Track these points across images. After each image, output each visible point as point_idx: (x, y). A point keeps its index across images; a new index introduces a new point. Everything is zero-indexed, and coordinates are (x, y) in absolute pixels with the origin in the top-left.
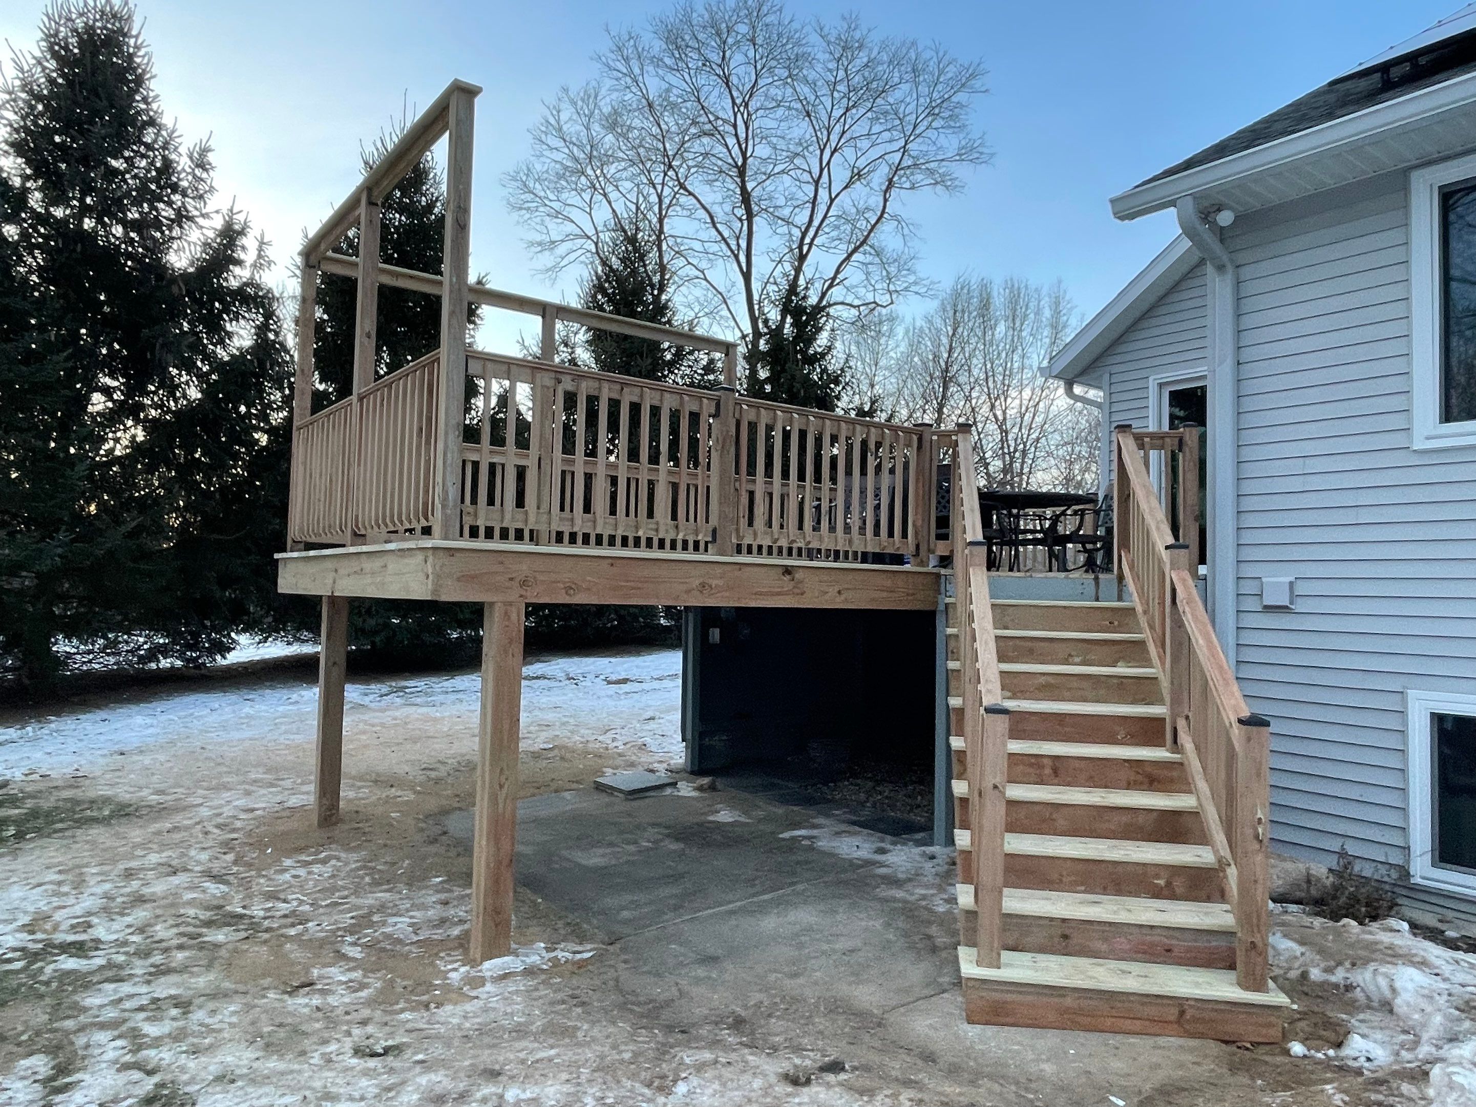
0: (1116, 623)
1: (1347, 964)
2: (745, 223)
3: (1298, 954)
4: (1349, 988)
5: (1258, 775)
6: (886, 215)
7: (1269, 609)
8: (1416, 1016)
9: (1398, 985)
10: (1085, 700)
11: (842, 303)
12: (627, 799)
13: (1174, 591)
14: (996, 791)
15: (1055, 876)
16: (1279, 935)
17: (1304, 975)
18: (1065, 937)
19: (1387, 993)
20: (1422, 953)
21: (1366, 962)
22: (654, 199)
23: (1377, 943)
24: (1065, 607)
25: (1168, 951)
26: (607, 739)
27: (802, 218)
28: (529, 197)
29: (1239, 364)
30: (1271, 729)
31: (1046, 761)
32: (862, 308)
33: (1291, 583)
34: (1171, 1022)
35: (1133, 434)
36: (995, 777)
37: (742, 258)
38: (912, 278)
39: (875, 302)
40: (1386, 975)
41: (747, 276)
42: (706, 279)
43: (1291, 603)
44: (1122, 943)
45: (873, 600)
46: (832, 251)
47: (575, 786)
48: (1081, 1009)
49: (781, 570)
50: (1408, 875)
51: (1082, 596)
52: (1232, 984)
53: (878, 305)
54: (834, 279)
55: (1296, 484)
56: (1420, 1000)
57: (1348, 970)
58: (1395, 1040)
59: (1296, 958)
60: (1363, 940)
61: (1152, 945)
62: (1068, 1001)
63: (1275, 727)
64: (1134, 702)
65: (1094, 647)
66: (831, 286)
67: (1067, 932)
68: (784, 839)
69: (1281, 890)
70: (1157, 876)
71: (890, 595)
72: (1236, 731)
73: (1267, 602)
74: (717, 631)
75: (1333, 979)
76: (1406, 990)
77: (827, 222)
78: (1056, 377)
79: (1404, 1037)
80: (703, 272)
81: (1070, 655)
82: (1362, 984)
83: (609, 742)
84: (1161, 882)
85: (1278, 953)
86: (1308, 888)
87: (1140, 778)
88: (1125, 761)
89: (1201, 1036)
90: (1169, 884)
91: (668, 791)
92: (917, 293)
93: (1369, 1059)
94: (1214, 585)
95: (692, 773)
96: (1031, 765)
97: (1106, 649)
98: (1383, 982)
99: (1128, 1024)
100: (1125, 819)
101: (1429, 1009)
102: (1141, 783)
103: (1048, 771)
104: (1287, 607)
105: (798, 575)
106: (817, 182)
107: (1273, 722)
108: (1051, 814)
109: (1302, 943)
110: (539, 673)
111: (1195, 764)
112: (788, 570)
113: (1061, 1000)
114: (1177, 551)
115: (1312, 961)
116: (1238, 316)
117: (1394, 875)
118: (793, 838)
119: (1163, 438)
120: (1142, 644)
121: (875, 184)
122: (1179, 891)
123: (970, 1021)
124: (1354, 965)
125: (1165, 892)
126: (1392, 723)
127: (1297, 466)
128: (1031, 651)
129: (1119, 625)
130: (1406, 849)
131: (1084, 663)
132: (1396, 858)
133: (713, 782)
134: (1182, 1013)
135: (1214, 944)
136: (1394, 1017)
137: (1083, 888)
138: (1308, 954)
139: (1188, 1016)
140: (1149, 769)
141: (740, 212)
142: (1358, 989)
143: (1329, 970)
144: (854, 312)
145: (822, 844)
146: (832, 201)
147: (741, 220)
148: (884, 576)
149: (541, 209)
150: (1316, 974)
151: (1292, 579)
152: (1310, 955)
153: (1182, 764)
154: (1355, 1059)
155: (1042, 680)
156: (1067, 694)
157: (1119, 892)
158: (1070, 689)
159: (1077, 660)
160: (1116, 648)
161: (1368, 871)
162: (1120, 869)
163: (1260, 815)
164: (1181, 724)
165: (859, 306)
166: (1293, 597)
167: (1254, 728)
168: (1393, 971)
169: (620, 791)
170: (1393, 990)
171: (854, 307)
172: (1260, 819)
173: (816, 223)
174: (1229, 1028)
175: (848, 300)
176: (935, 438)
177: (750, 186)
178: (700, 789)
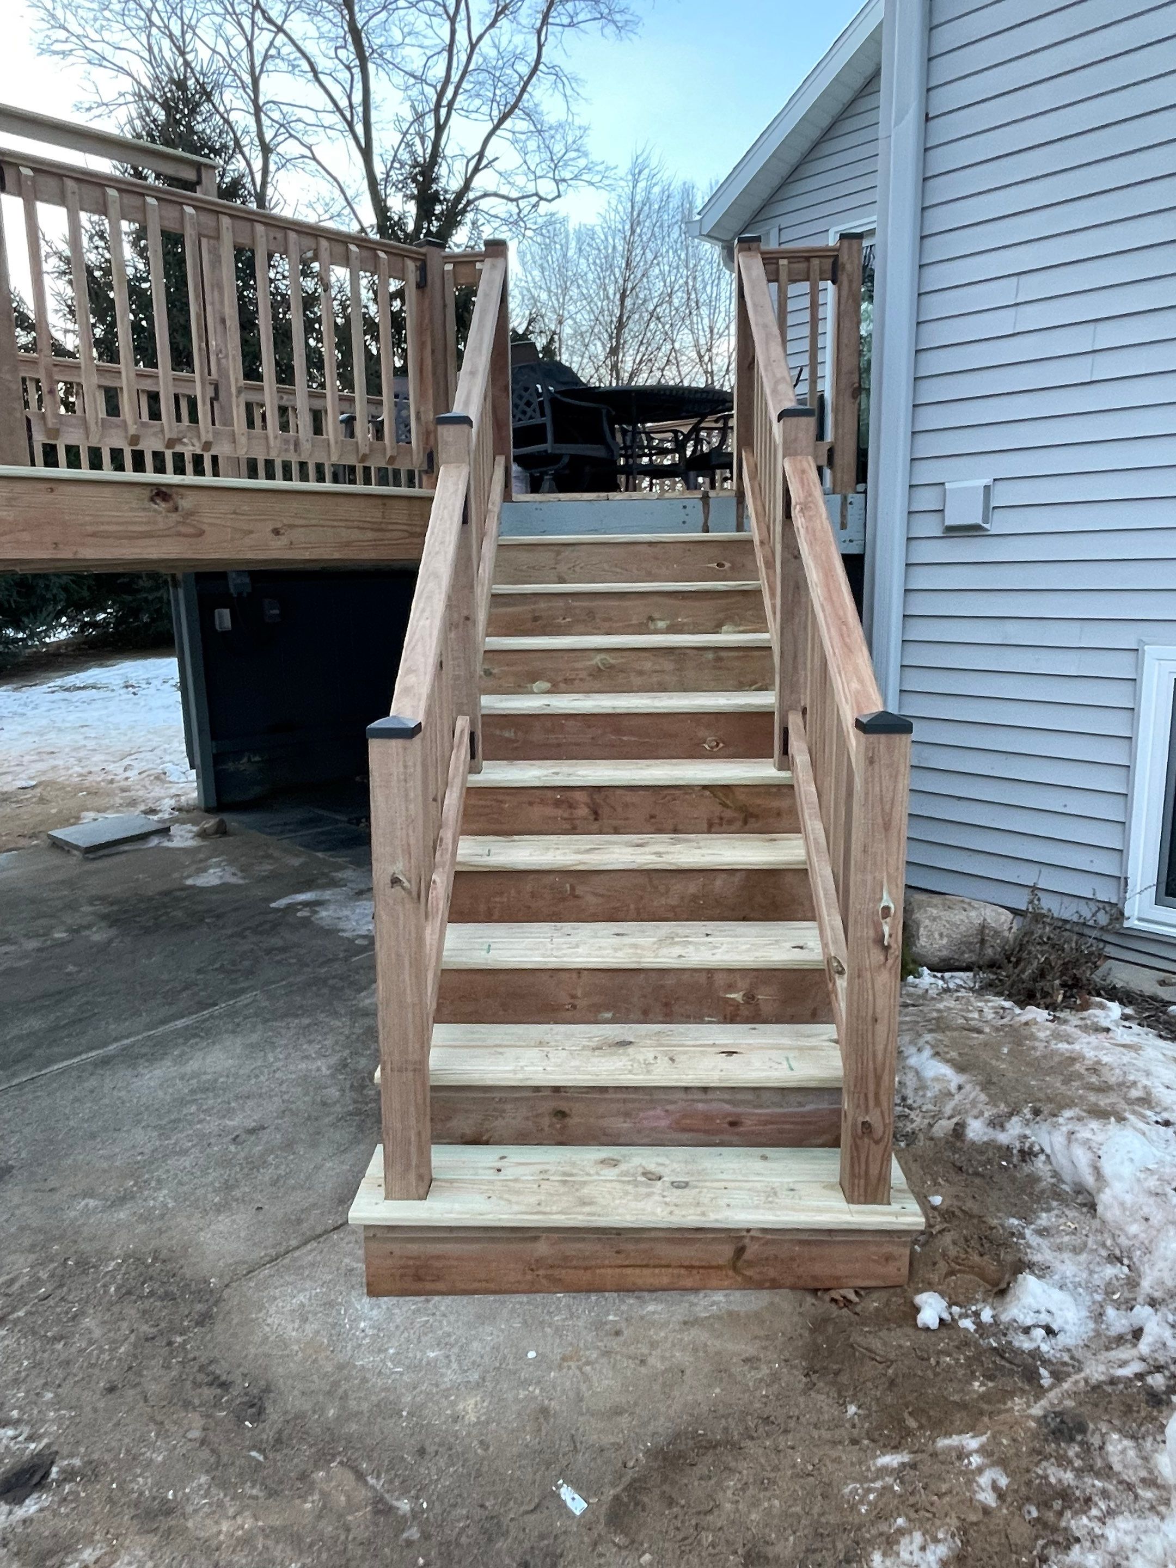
0: (727, 565)
1: (1027, 1111)
2: (356, 71)
3: (953, 1087)
4: (1027, 1154)
5: (887, 827)
6: (541, 67)
7: (953, 531)
8: (1134, 1229)
9: (1107, 1168)
10: (663, 688)
11: (496, 195)
12: (87, 859)
13: (787, 492)
14: (398, 888)
15: (565, 999)
16: (927, 1052)
17: (959, 1131)
18: (561, 1114)
19: (1089, 1180)
20: (1145, 1082)
21: (1059, 1104)
22: (240, 43)
23: (1072, 1060)
24: (650, 544)
25: (733, 1124)
26: (116, 769)
27: (438, 71)
28: (62, 35)
29: (927, 119)
30: (914, 736)
31: (579, 796)
32: (522, 203)
33: (987, 488)
34: (719, 1267)
35: (762, 253)
36: (394, 862)
37: (359, 129)
38: (582, 162)
39: (537, 194)
40: (1087, 1144)
41: (367, 153)
42: (314, 159)
43: (986, 520)
44: (657, 1118)
45: (348, 544)
46: (474, 116)
47: (23, 842)
48: (566, 1258)
49: (147, 493)
50: (1121, 916)
51: (684, 525)
52: (829, 1187)
53: (541, 198)
54: (481, 155)
55: (1004, 323)
56: (1143, 1199)
57: (1027, 1123)
58: (1096, 1280)
59: (950, 1095)
60: (1053, 1053)
61: (708, 1117)
62: (542, 1248)
63: (920, 732)
64: (740, 686)
65: (689, 603)
66: (476, 170)
67: (564, 1106)
68: (277, 910)
69: (945, 953)
70: (731, 987)
71: (379, 535)
72: (854, 739)
73: (949, 522)
74: (226, 612)
75: (1003, 1138)
76: (1120, 1178)
77: (468, 77)
78: (709, 236)
79: (1110, 1271)
80: (310, 148)
81: (651, 619)
82: (1048, 1151)
83: (121, 770)
84: (737, 996)
85: (922, 1086)
86: (981, 949)
87: (728, 814)
88: (705, 787)
89: (774, 1285)
90: (750, 997)
91: (154, 842)
92: (591, 183)
93: (1049, 1331)
94: (876, 500)
95: (208, 810)
96: (557, 804)
97: (707, 604)
98: (1082, 1157)
99: (646, 1276)
100: (693, 888)
101: (1157, 1217)
102: (730, 822)
103: (583, 811)
104: (977, 527)
105: (186, 503)
106: (453, 20)
107: (916, 725)
108: (573, 888)
109: (960, 1068)
110: (91, 681)
111: (807, 790)
112: (161, 493)
113: (529, 1246)
114: (794, 420)
115: (974, 1103)
116: (931, 28)
117: (1103, 919)
118: (291, 908)
119: (808, 259)
120: (758, 592)
121: (524, 20)
122: (766, 1009)
123: (373, 1291)
124: (1036, 1112)
125: (745, 1012)
126: (1116, 696)
127: (1003, 293)
128: (591, 614)
129: (732, 568)
130: (1122, 882)
131: (672, 630)
132: (1106, 893)
133: (221, 823)
134: (740, 1251)
135: (809, 1108)
136: (1096, 1224)
137: (609, 1015)
138: (968, 1087)
139: (747, 1255)
140: (741, 797)
141: (348, 54)
142: (1042, 1157)
143: (997, 1123)
144: (512, 207)
145: (325, 915)
146: (473, 46)
147: (349, 68)
148: (363, 502)
149: (81, 53)
150: (976, 1130)
151: (987, 481)
152: (974, 1093)
153: (792, 786)
154: (1027, 1330)
155: (597, 659)
156: (637, 681)
157: (669, 1017)
158: (641, 673)
159: (661, 624)
160: (722, 602)
161: (1066, 911)
162: (670, 981)
163: (886, 901)
164: (794, 721)
165: (516, 200)
166: (989, 510)
167: (883, 738)
168: (1100, 1138)
169: (76, 847)
170: (1097, 1171)
171: (512, 200)
172: (886, 909)
173: (455, 78)
174: (819, 1269)
175: (504, 190)
176: (449, 267)
177: (361, 18)
178: (203, 835)
